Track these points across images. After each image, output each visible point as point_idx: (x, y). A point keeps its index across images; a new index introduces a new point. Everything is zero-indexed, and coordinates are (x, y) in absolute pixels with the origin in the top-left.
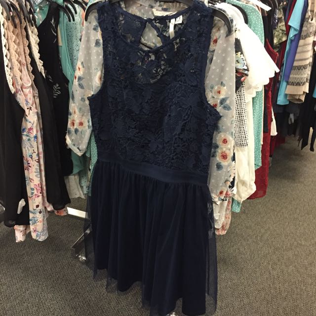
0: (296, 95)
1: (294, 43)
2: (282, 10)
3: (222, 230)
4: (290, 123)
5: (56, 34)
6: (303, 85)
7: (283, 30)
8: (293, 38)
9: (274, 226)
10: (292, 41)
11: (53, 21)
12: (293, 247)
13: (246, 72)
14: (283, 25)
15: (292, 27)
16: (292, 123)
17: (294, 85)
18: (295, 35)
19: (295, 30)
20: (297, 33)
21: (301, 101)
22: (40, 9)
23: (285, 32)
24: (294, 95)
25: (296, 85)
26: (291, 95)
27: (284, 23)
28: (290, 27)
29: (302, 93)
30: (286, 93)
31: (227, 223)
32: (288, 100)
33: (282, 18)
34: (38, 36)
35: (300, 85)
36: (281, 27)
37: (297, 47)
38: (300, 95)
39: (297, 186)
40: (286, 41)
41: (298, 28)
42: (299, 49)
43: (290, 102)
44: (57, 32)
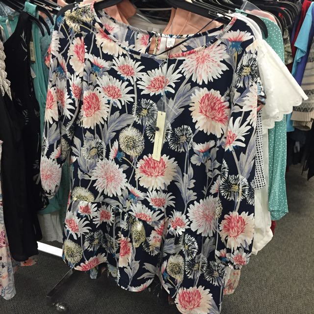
0: (302, 122)
1: (301, 66)
2: (287, 31)
3: (229, 289)
4: (295, 151)
5: (26, 50)
6: (310, 111)
7: (288, 52)
8: (300, 60)
9: (280, 268)
10: (298, 63)
11: (23, 35)
12: (302, 295)
13: (263, 100)
14: (288, 47)
15: (299, 48)
16: (297, 152)
17: (301, 111)
18: (302, 58)
19: (302, 51)
20: (304, 55)
21: (308, 128)
22: (9, 20)
23: (291, 54)
24: (300, 122)
25: (303, 111)
26: (297, 122)
27: (290, 45)
28: (296, 48)
29: (310, 120)
30: (292, 119)
31: (235, 280)
32: (294, 127)
33: (288, 38)
34: (4, 51)
35: (307, 111)
36: (287, 48)
37: (304, 70)
38: (307, 122)
39: (303, 220)
40: (292, 63)
41: (305, 50)
42: (306, 73)
43: (296, 129)
44: (28, 48)
